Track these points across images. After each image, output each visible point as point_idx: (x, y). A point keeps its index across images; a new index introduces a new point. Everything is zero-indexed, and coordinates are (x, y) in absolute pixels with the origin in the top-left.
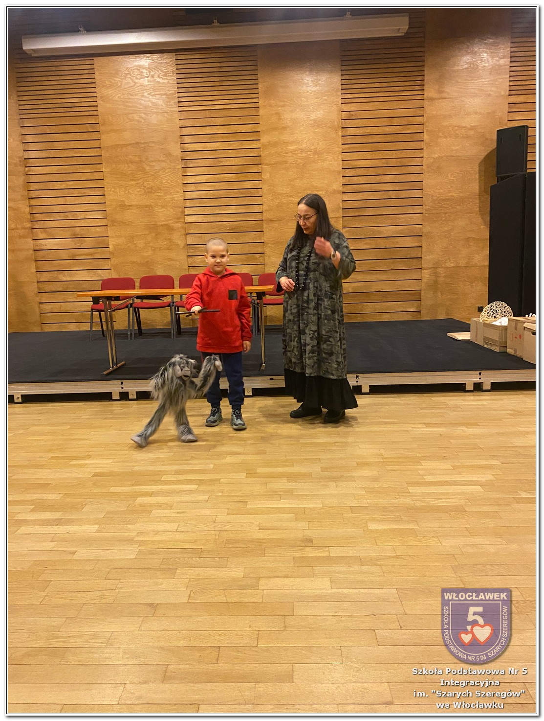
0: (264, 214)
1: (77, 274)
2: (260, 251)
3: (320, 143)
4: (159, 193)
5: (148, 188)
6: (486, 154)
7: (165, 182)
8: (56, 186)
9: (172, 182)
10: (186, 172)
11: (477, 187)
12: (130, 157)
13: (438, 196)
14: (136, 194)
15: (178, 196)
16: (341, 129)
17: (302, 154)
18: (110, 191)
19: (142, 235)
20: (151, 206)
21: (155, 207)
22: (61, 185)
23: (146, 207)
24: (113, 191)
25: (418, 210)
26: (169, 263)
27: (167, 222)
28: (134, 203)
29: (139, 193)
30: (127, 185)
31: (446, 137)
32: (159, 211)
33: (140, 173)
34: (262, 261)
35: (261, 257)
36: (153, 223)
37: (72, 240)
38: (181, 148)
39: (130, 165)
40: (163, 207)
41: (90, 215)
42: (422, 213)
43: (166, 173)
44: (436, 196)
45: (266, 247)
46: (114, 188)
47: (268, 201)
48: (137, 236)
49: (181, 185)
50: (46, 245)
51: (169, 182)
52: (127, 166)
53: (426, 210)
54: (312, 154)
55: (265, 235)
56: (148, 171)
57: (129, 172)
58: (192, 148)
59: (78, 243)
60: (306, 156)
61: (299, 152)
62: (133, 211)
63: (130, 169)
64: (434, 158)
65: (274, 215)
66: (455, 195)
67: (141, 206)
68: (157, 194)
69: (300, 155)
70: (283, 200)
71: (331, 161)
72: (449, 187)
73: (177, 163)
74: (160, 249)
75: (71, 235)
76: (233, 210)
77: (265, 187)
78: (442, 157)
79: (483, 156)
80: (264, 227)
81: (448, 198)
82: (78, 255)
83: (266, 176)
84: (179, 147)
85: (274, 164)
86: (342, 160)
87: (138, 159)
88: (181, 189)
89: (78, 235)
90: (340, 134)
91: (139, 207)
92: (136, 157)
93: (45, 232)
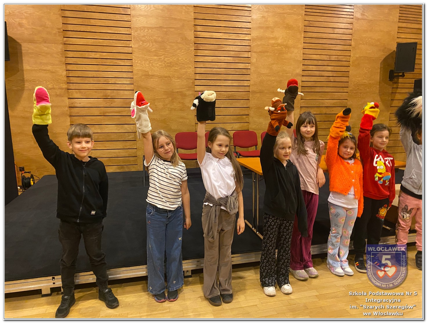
0: (251, 87)
1: (107, 128)
2: (247, 113)
3: (290, 41)
4: (176, 67)
5: (168, 63)
6: (384, 57)
7: (181, 59)
8: (91, 56)
9: (186, 59)
10: (197, 53)
11: (379, 78)
12: (155, 37)
13: (357, 82)
14: (157, 67)
15: (191, 71)
16: (303, 32)
17: (278, 47)
18: (137, 63)
19: (162, 98)
20: (169, 77)
21: (172, 78)
22: (96, 55)
23: (166, 77)
24: (139, 63)
25: (346, 90)
26: (181, 120)
27: (181, 90)
28: (155, 73)
29: (161, 66)
30: (151, 59)
31: (364, 44)
32: (175, 81)
33: (162, 50)
34: (247, 120)
35: (246, 118)
36: (170, 90)
37: (103, 100)
38: (194, 35)
39: (154, 43)
40: (179, 78)
41: (120, 81)
42: (348, 92)
43: (182, 52)
44: (356, 82)
45: (251, 110)
46: (140, 61)
47: (254, 78)
48: (157, 99)
49: (193, 62)
50: (80, 103)
51: (184, 59)
52: (152, 44)
53: (350, 90)
54: (284, 47)
55: (250, 102)
56: (168, 50)
57: (153, 49)
58: (202, 35)
59: (109, 103)
60: (280, 48)
61: (276, 45)
62: (155, 80)
63: (154, 47)
64: (356, 57)
65: (257, 89)
66: (367, 82)
67: (161, 76)
68: (174, 68)
69: (276, 48)
70: (264, 78)
71: (296, 54)
72: (364, 76)
73: (190, 46)
74: (175, 110)
75: (103, 96)
76: (229, 83)
77: (253, 69)
78: (361, 57)
79: (383, 59)
80: (250, 96)
81: (362, 83)
82: (108, 112)
83: (253, 60)
84: (193, 34)
85: (260, 52)
86: (303, 54)
87: (161, 40)
88: (192, 66)
89: (109, 96)
90: (303, 36)
91: (161, 77)
92: (159, 38)
93: (80, 92)
